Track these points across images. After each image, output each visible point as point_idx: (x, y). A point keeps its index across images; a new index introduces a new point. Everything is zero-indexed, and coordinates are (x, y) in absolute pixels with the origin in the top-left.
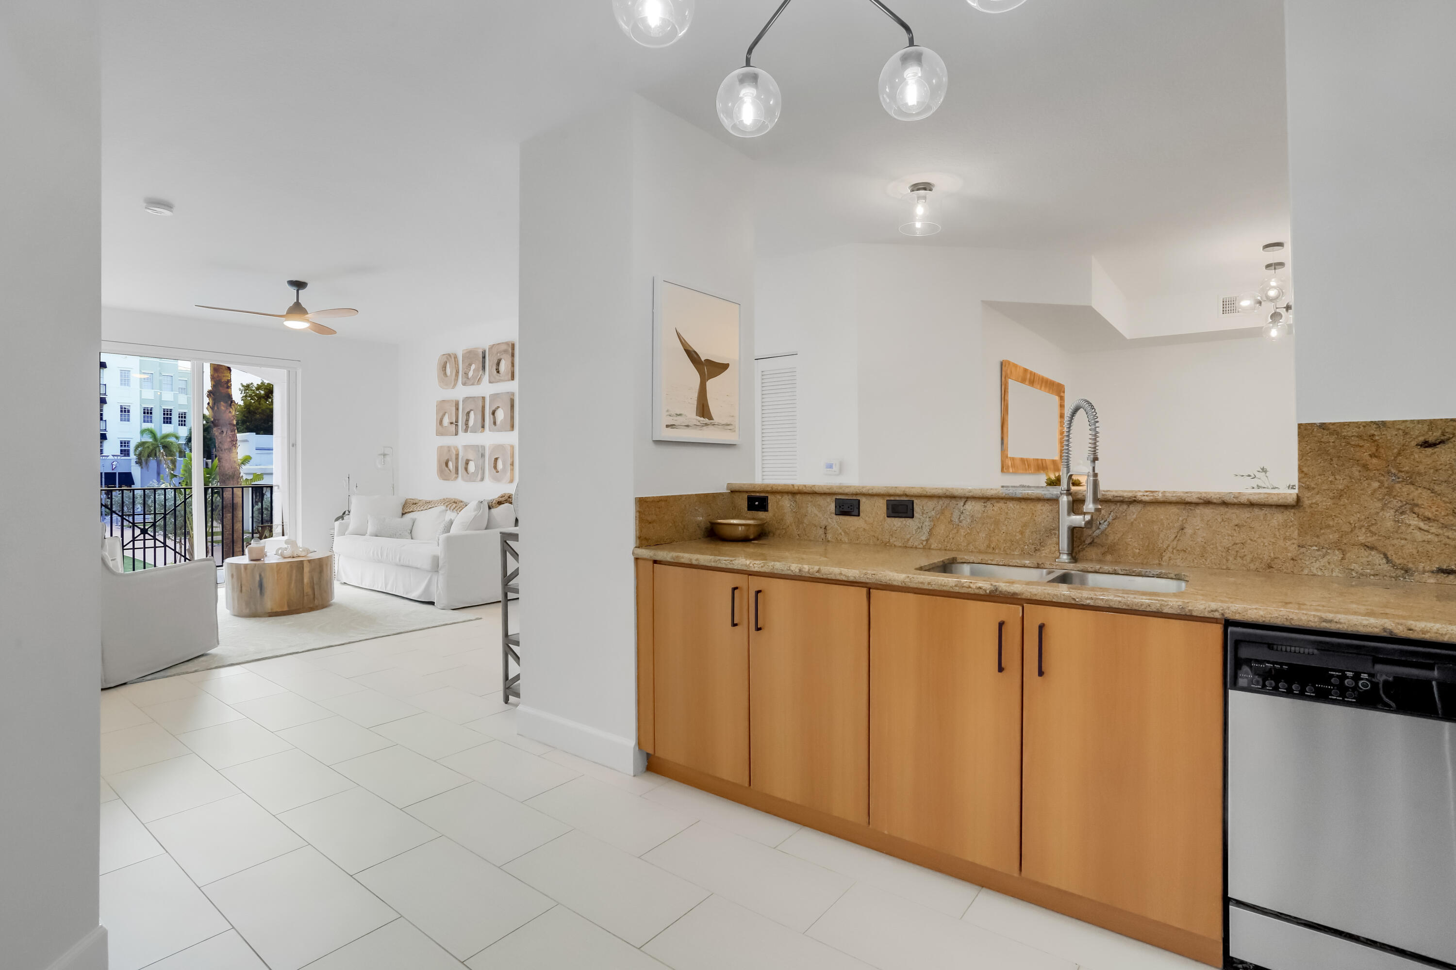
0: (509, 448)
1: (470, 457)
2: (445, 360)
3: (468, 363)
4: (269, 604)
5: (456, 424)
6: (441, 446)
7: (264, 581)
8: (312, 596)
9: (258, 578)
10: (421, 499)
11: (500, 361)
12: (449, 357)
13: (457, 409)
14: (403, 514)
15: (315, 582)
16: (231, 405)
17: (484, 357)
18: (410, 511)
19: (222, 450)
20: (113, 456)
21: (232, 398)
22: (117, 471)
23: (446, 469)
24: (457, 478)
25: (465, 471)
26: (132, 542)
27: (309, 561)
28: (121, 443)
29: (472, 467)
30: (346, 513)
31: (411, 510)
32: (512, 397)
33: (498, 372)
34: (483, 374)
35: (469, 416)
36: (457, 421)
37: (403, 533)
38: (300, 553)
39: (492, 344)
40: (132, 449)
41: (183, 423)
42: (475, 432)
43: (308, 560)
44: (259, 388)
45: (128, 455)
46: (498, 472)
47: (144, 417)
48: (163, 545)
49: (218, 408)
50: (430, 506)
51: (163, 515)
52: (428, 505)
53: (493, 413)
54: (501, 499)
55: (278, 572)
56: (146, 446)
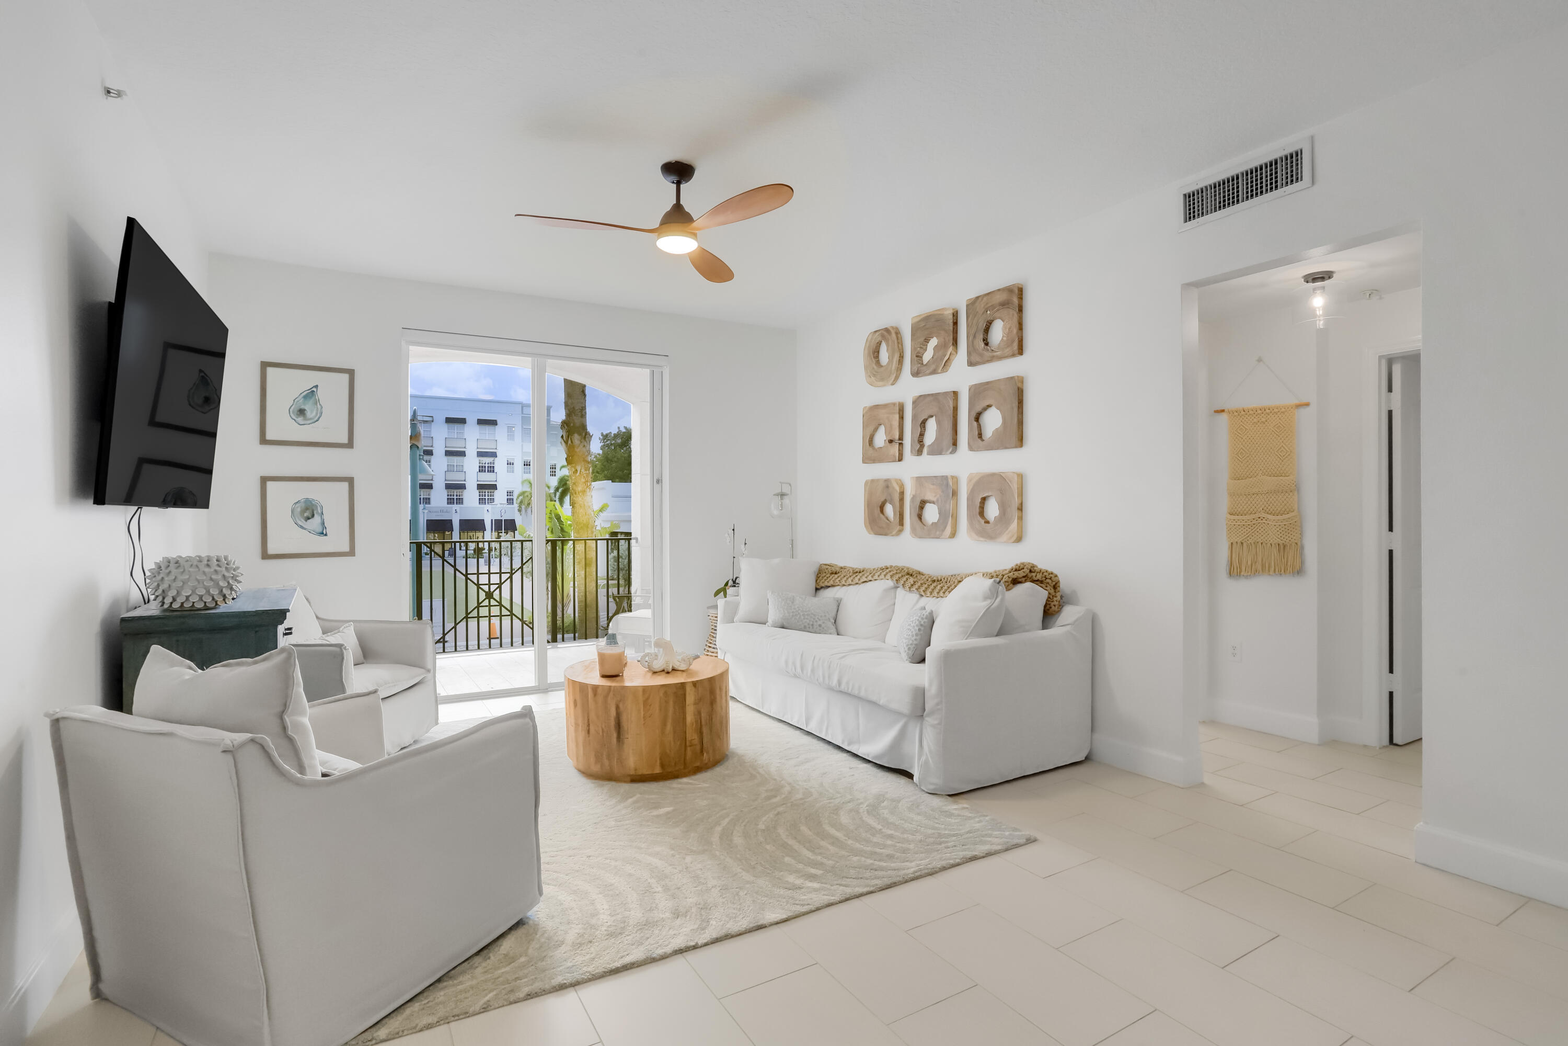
0: (1016, 478)
1: (929, 496)
2: (880, 339)
3: (924, 339)
4: (632, 761)
5: (900, 442)
6: (873, 481)
7: (624, 718)
8: (698, 748)
9: (613, 712)
10: (842, 565)
11: (991, 324)
12: (885, 333)
13: (902, 418)
14: (817, 589)
15: (703, 723)
16: (585, 438)
17: (955, 323)
18: (829, 585)
19: (576, 493)
20: (501, 504)
21: (586, 429)
22: (503, 519)
23: (881, 515)
24: (901, 531)
25: (917, 519)
26: (476, 609)
27: (695, 684)
28: (508, 493)
29: (931, 514)
30: (729, 584)
31: (831, 583)
32: (1019, 385)
33: (987, 344)
34: (953, 352)
35: (924, 427)
36: (901, 438)
37: (824, 623)
38: (678, 664)
39: (973, 295)
40: (515, 497)
41: (554, 473)
42: (940, 454)
43: (693, 682)
44: (616, 436)
45: (513, 504)
46: (987, 522)
47: (524, 468)
48: (509, 614)
49: (572, 442)
50: (864, 579)
51: (509, 575)
52: (859, 575)
53: (977, 418)
54: (1017, 574)
55: (645, 702)
56: (526, 495)
